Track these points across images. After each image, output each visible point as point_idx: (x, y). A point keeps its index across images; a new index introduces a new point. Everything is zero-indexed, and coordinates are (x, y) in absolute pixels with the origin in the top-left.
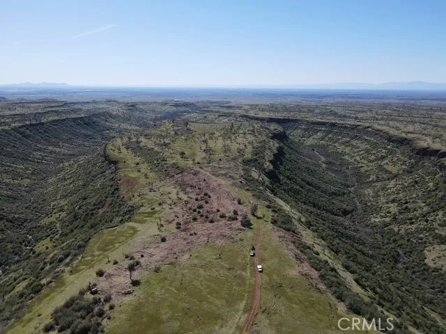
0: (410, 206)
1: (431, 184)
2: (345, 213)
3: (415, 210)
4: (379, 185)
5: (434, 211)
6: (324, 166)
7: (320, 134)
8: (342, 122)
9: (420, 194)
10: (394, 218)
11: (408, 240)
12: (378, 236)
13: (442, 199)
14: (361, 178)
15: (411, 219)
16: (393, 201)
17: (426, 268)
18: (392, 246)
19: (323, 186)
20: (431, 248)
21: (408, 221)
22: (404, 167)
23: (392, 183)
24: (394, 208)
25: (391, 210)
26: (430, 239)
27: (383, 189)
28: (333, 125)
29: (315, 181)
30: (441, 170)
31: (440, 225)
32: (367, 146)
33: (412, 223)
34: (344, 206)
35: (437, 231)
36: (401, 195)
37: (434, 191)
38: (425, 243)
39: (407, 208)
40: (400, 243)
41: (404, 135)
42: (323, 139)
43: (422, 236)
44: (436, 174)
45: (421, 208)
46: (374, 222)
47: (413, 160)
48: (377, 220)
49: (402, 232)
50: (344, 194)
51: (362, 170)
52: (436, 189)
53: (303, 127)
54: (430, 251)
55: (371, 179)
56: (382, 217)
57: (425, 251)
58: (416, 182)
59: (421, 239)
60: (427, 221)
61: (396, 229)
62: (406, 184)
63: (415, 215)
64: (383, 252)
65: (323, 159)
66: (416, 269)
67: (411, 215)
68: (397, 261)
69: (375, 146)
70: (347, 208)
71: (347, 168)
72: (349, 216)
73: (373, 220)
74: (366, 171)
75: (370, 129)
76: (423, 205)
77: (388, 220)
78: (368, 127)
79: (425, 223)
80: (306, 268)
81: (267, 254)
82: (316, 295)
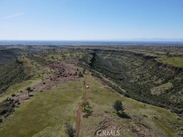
0: (144, 75)
1: (151, 67)
2: (121, 80)
3: (146, 76)
4: (132, 70)
5: (153, 76)
6: (111, 65)
7: (109, 55)
8: (117, 50)
9: (147, 71)
10: (139, 80)
11: (144, 87)
12: (133, 86)
13: (155, 71)
14: (126, 69)
15: (145, 79)
16: (138, 74)
17: (151, 95)
18: (139, 89)
19: (112, 71)
20: (153, 88)
21: (144, 80)
22: (141, 63)
23: (137, 69)
24: (138, 77)
25: (137, 77)
26: (152, 85)
27: (134, 71)
28: (114, 51)
29: (108, 69)
30: (154, 62)
31: (155, 80)
32: (127, 58)
33: (145, 81)
34: (120, 77)
35: (154, 82)
36: (141, 72)
37: (152, 69)
38: (150, 87)
39: (143, 76)
40: (141, 88)
41: (140, 53)
42: (110, 56)
43: (149, 85)
44: (152, 64)
45: (148, 75)
46: (132, 82)
47: (144, 61)
48: (132, 81)
49: (142, 84)
50: (120, 74)
51: (126, 66)
52: (153, 69)
53: (102, 52)
54: (152, 89)
55: (129, 69)
56: (134, 80)
57: (151, 90)
58: (146, 67)
59: (149, 86)
60: (150, 79)
61: (140, 83)
62: (142, 69)
63: (146, 78)
64: (136, 91)
65: (111, 63)
66: (148, 95)
67: (145, 78)
68: (141, 94)
69: (130, 57)
70: (121, 78)
71: (120, 66)
72: (122, 80)
73: (131, 81)
74: (128, 66)
75: (128, 52)
76: (149, 74)
77: (136, 81)
78: (127, 51)
79: (150, 80)
80: (107, 86)
81: (90, 83)
82: (111, 93)
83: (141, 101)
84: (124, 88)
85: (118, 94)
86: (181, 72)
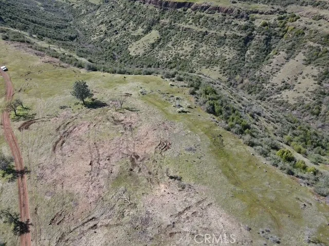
0: (113, 23)
1: (122, 5)
2: (72, 39)
3: (117, 25)
4: (90, 15)
5: (128, 22)
6: (42, 8)
9: (117, 14)
10: (106, 33)
11: (118, 45)
12: (99, 48)
13: (130, 13)
14: (76, 13)
15: (116, 31)
16: (102, 23)
17: (131, 57)
18: (109, 51)
19: (48, 23)
20: (131, 45)
21: (115, 33)
23: (98, 12)
24: (104, 28)
25: (103, 29)
26: (130, 40)
27: (93, 17)
29: (39, 20)
31: (133, 30)
33: (117, 34)
34: (70, 34)
35: (132, 34)
36: (106, 18)
37: (124, 9)
38: (127, 43)
39: (111, 25)
40: (113, 48)
43: (124, 40)
45: (119, 22)
46: (94, 40)
48: (95, 38)
49: (113, 41)
50: (66, 27)
51: (74, 7)
52: (126, 8)
54: (131, 47)
55: (83, 13)
56: (98, 35)
57: (129, 48)
58: (113, 7)
59: (124, 42)
60: (125, 30)
61: (109, 40)
62: (107, 10)
63: (117, 28)
64: (105, 55)
65: (40, 4)
66: (126, 59)
67: (115, 29)
68: (114, 59)
70: (72, 36)
71: (63, 8)
72: (75, 40)
73: (92, 39)
74: (78, 7)
76: (120, 20)
77: (102, 36)
79: (124, 31)
80: (47, 58)
81: (7, 59)
82: (61, 70)
83: (117, 72)
84: (83, 54)
85: (76, 69)
86: (167, 9)
